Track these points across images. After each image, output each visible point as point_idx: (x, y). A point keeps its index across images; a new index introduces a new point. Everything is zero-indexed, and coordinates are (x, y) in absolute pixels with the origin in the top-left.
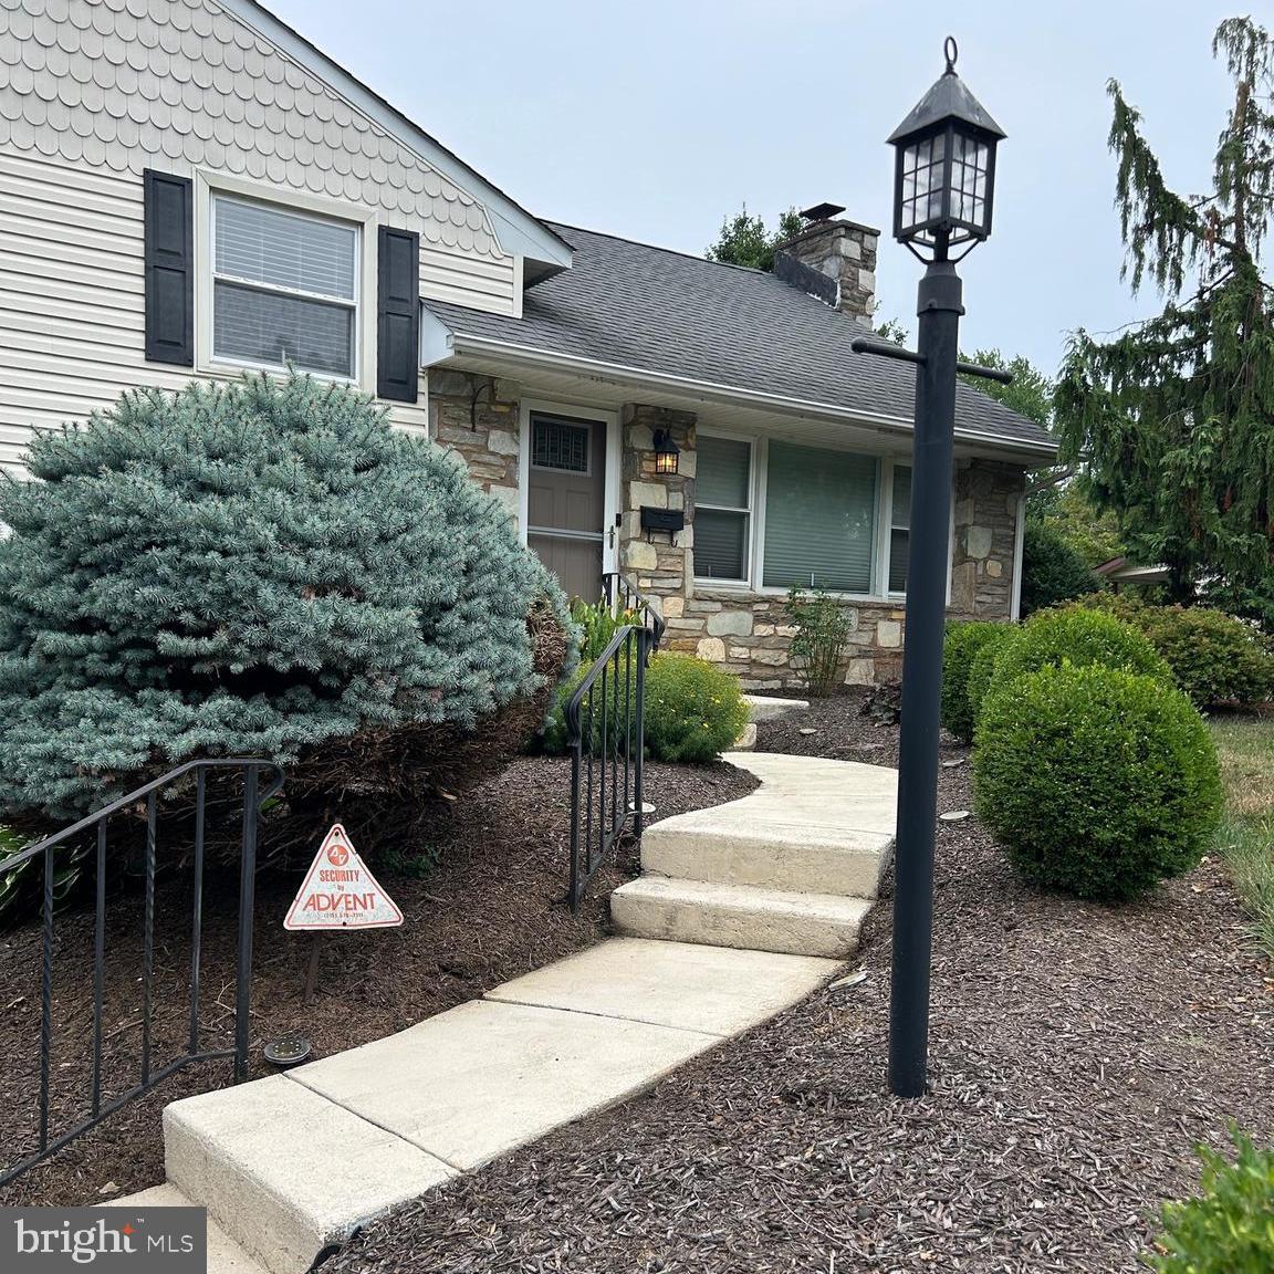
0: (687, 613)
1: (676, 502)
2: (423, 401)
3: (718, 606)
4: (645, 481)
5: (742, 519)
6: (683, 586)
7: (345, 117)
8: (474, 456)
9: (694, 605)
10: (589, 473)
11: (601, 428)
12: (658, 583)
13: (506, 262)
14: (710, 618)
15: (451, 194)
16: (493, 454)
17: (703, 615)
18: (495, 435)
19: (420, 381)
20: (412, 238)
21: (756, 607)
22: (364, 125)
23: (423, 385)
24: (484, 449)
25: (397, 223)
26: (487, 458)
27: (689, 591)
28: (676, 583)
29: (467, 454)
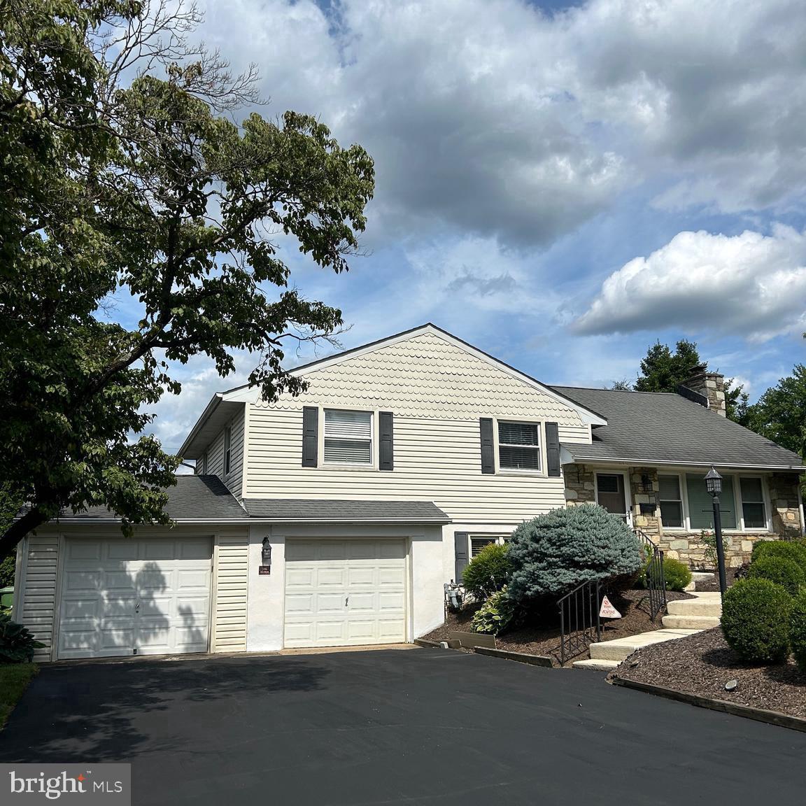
0: (662, 542)
1: (653, 500)
2: (562, 475)
3: (674, 538)
4: (640, 494)
5: (679, 504)
6: (659, 531)
8: (580, 492)
9: (664, 538)
10: (618, 493)
11: (621, 476)
12: (649, 531)
13: (586, 427)
14: (671, 543)
15: (566, 408)
16: (586, 490)
17: (668, 542)
18: (586, 484)
20: (556, 424)
21: (689, 538)
23: (561, 470)
24: (583, 489)
25: (551, 420)
26: (584, 492)
27: (661, 534)
28: (656, 530)
29: (577, 491)
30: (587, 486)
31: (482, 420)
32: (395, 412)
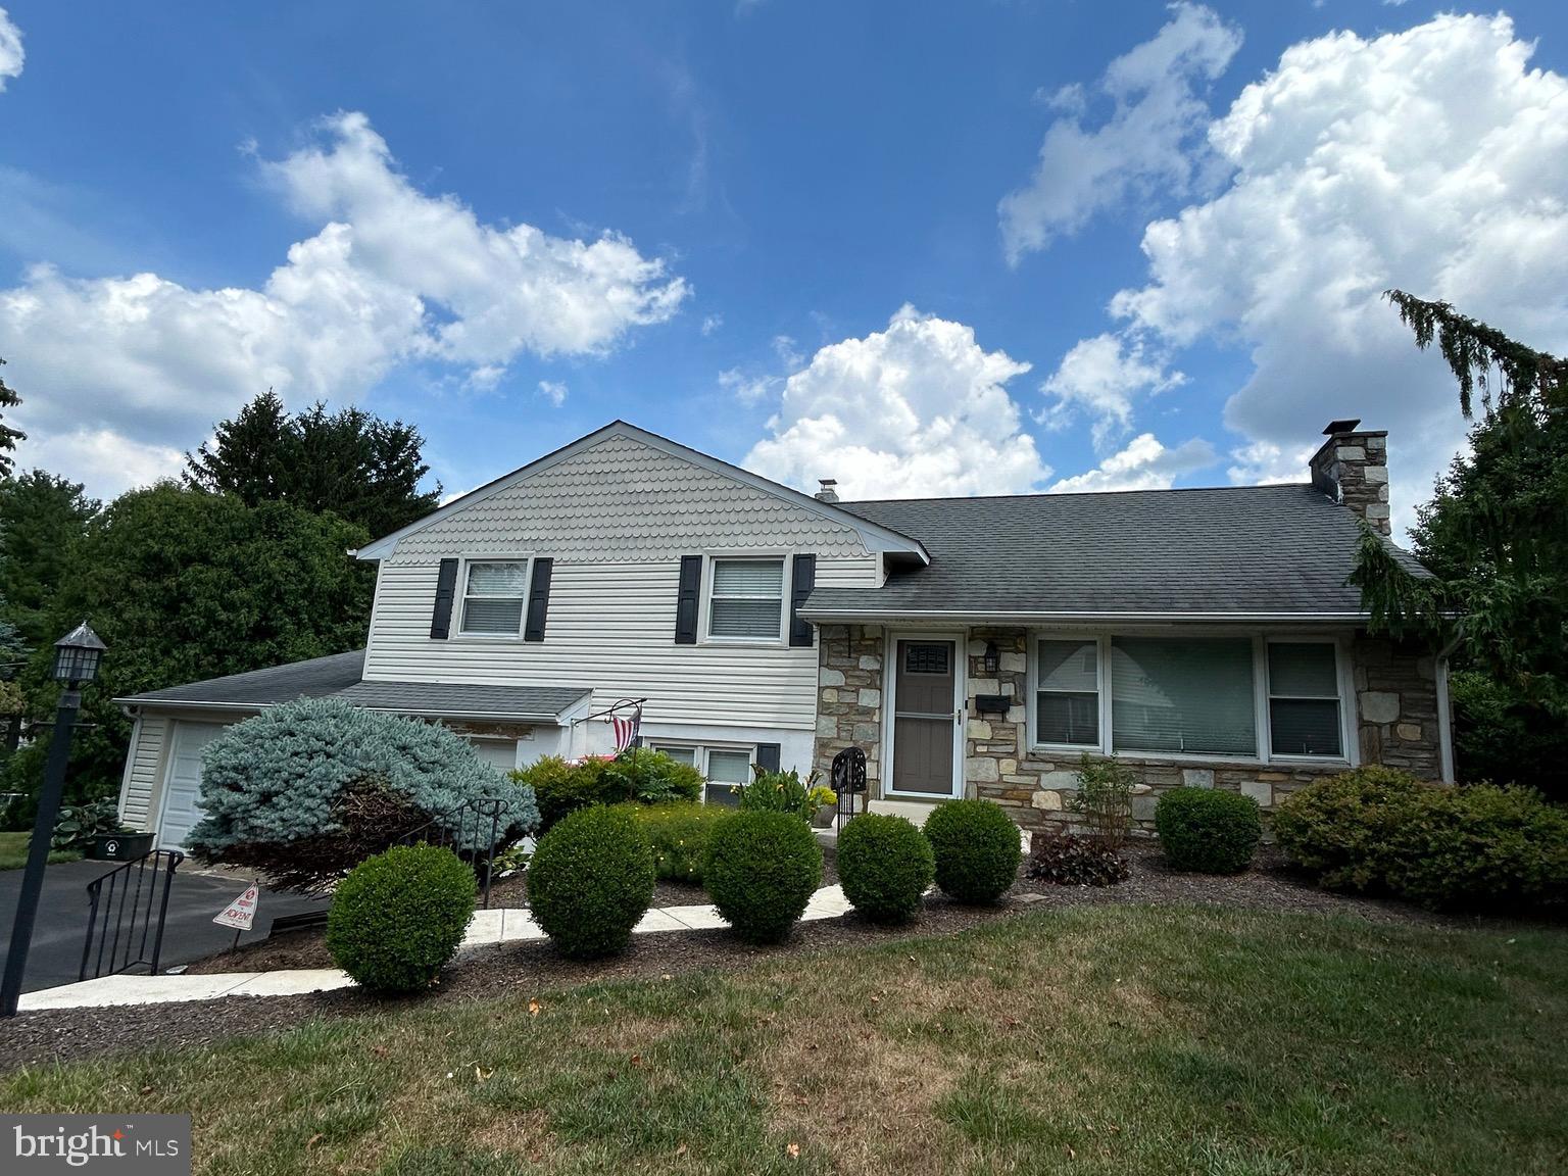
0: (1020, 772)
1: (1007, 691)
2: (816, 645)
3: (1051, 766)
5: (1095, 698)
6: (1016, 751)
7: (777, 506)
8: (850, 673)
9: (1026, 766)
11: (951, 645)
12: (992, 749)
13: (871, 557)
14: (1044, 777)
15: (838, 527)
16: (862, 670)
17: (1037, 774)
18: (863, 659)
19: (815, 634)
20: (812, 558)
23: (816, 636)
24: (856, 668)
25: (805, 550)
26: (857, 673)
27: (1022, 754)
28: (1011, 749)
29: (845, 672)
30: (867, 663)
31: (685, 559)
32: (556, 557)
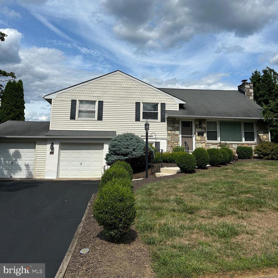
0: (206, 146)
1: (203, 130)
2: (166, 122)
3: (211, 144)
4: (198, 128)
6: (205, 142)
7: (157, 92)
9: (207, 144)
10: (191, 128)
12: (201, 142)
14: (210, 146)
15: (169, 98)
20: (165, 104)
21: (218, 144)
22: (159, 93)
23: (166, 120)
26: (175, 127)
27: (206, 143)
28: (204, 142)
29: (172, 127)
30: (176, 125)
31: (136, 103)
32: (104, 101)
